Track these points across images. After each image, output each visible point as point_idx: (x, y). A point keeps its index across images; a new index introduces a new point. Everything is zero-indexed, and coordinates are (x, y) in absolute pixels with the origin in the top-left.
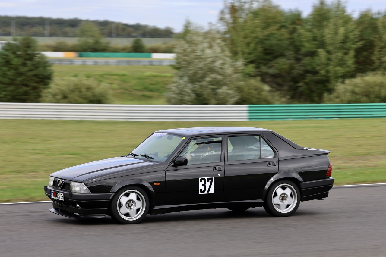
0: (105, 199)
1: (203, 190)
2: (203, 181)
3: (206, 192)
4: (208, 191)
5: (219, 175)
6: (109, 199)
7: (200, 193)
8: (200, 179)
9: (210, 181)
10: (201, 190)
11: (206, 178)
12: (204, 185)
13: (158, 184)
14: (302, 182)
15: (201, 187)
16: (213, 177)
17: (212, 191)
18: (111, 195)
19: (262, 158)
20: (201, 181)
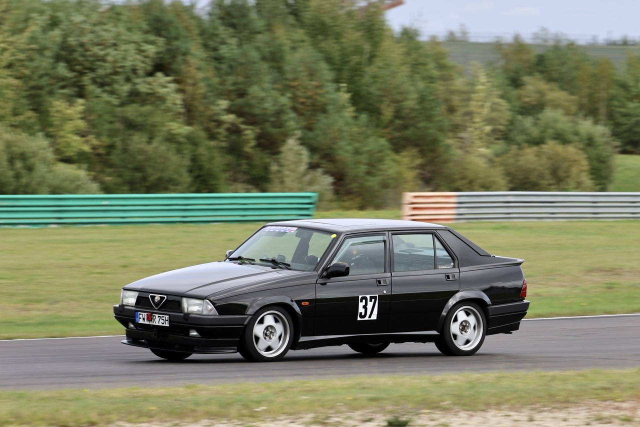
0: (238, 325)
1: (363, 314)
2: (364, 301)
3: (367, 318)
4: (370, 317)
5: (385, 292)
6: (243, 325)
7: (359, 319)
8: (360, 297)
9: (373, 300)
10: (361, 313)
11: (368, 297)
12: (365, 307)
13: (307, 303)
14: (490, 305)
15: (361, 310)
16: (377, 296)
17: (374, 317)
18: (246, 318)
19: (437, 268)
20: (361, 301)
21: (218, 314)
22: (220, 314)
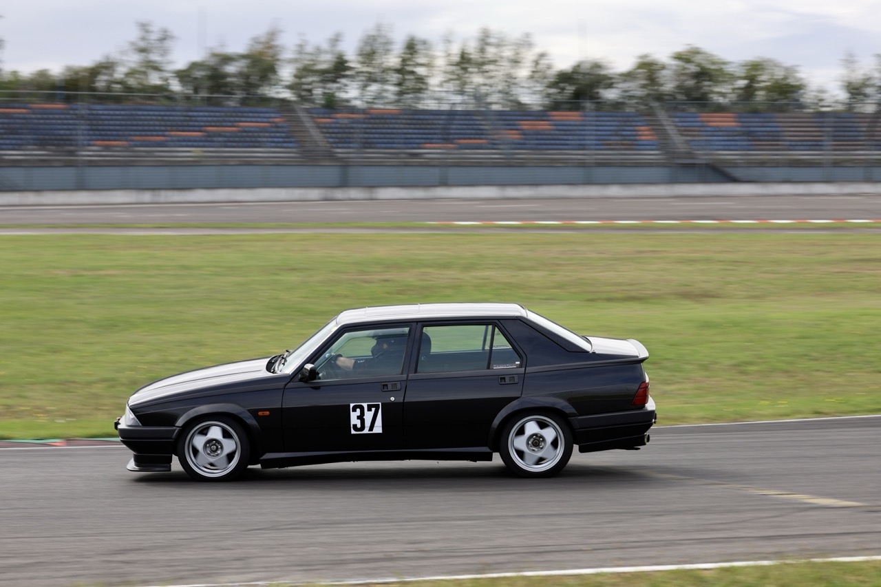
1: (359, 426)
2: (358, 410)
3: (366, 431)
4: (371, 428)
5: (392, 399)
6: (172, 439)
7: (353, 432)
8: (352, 405)
9: (373, 409)
10: (355, 426)
11: (365, 405)
12: (361, 418)
13: (267, 413)
15: (354, 419)
16: (380, 403)
17: (378, 429)
18: (175, 430)
19: (492, 367)
20: (354, 410)
21: (140, 424)
22: (144, 424)
